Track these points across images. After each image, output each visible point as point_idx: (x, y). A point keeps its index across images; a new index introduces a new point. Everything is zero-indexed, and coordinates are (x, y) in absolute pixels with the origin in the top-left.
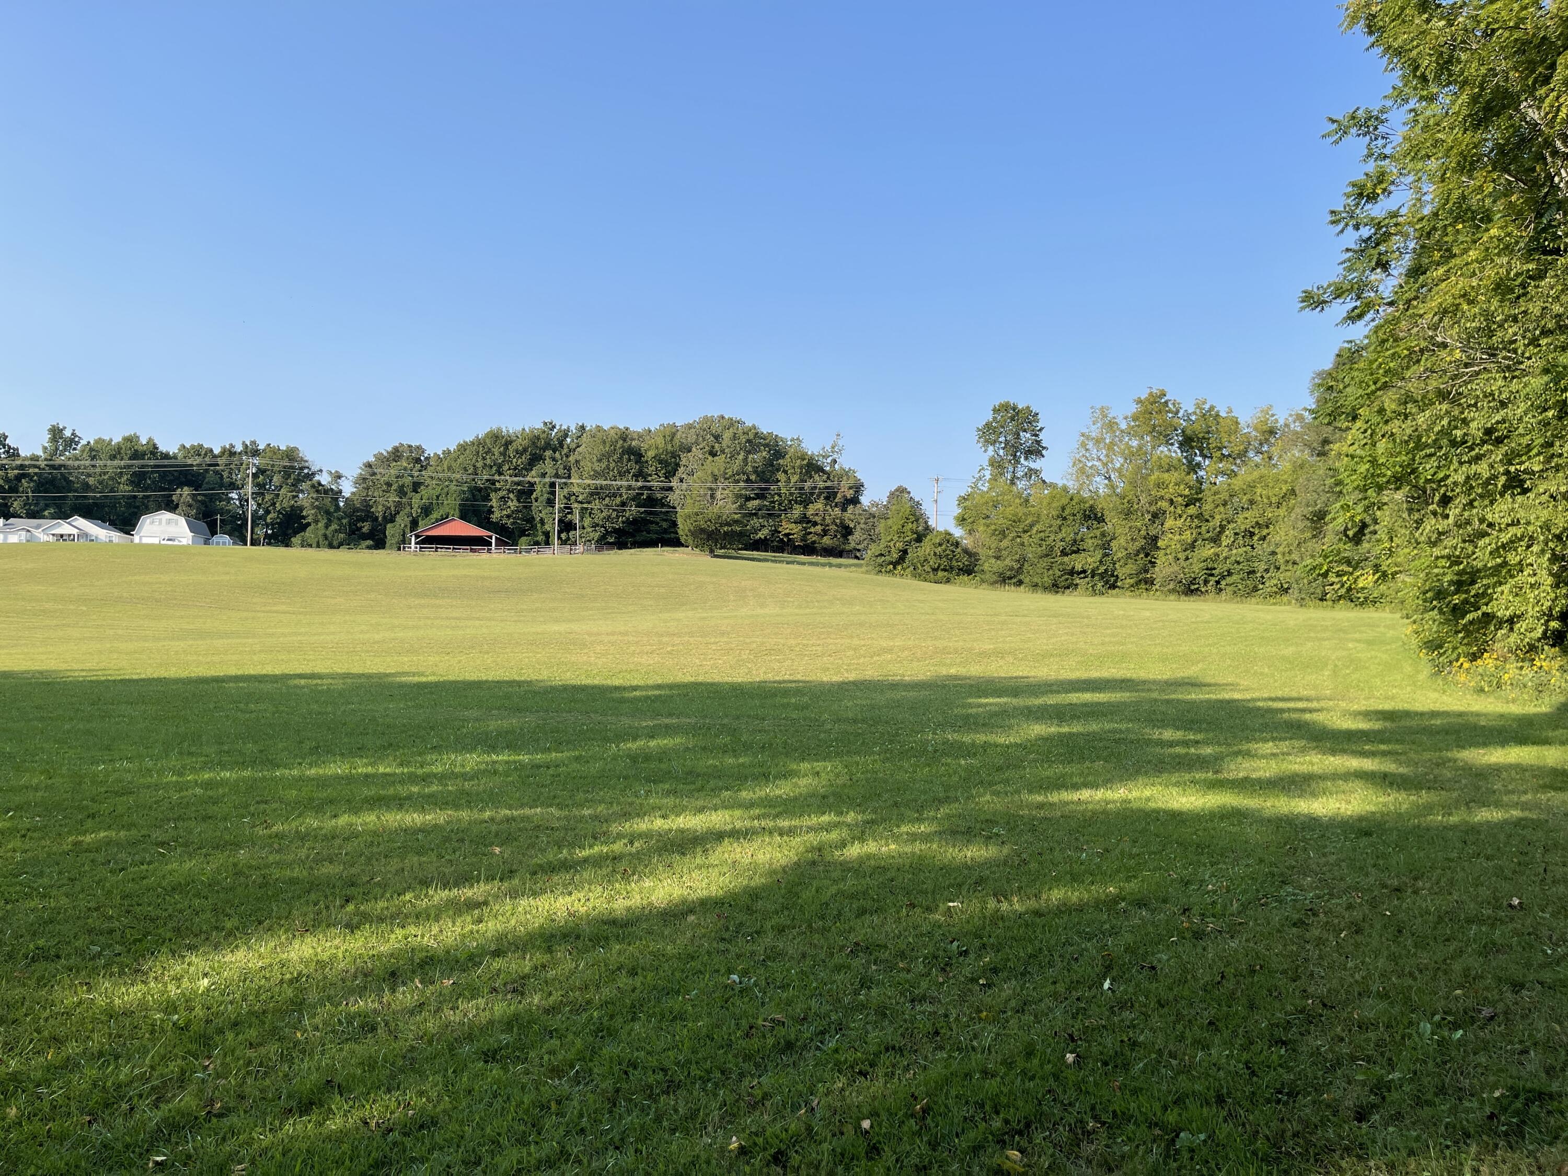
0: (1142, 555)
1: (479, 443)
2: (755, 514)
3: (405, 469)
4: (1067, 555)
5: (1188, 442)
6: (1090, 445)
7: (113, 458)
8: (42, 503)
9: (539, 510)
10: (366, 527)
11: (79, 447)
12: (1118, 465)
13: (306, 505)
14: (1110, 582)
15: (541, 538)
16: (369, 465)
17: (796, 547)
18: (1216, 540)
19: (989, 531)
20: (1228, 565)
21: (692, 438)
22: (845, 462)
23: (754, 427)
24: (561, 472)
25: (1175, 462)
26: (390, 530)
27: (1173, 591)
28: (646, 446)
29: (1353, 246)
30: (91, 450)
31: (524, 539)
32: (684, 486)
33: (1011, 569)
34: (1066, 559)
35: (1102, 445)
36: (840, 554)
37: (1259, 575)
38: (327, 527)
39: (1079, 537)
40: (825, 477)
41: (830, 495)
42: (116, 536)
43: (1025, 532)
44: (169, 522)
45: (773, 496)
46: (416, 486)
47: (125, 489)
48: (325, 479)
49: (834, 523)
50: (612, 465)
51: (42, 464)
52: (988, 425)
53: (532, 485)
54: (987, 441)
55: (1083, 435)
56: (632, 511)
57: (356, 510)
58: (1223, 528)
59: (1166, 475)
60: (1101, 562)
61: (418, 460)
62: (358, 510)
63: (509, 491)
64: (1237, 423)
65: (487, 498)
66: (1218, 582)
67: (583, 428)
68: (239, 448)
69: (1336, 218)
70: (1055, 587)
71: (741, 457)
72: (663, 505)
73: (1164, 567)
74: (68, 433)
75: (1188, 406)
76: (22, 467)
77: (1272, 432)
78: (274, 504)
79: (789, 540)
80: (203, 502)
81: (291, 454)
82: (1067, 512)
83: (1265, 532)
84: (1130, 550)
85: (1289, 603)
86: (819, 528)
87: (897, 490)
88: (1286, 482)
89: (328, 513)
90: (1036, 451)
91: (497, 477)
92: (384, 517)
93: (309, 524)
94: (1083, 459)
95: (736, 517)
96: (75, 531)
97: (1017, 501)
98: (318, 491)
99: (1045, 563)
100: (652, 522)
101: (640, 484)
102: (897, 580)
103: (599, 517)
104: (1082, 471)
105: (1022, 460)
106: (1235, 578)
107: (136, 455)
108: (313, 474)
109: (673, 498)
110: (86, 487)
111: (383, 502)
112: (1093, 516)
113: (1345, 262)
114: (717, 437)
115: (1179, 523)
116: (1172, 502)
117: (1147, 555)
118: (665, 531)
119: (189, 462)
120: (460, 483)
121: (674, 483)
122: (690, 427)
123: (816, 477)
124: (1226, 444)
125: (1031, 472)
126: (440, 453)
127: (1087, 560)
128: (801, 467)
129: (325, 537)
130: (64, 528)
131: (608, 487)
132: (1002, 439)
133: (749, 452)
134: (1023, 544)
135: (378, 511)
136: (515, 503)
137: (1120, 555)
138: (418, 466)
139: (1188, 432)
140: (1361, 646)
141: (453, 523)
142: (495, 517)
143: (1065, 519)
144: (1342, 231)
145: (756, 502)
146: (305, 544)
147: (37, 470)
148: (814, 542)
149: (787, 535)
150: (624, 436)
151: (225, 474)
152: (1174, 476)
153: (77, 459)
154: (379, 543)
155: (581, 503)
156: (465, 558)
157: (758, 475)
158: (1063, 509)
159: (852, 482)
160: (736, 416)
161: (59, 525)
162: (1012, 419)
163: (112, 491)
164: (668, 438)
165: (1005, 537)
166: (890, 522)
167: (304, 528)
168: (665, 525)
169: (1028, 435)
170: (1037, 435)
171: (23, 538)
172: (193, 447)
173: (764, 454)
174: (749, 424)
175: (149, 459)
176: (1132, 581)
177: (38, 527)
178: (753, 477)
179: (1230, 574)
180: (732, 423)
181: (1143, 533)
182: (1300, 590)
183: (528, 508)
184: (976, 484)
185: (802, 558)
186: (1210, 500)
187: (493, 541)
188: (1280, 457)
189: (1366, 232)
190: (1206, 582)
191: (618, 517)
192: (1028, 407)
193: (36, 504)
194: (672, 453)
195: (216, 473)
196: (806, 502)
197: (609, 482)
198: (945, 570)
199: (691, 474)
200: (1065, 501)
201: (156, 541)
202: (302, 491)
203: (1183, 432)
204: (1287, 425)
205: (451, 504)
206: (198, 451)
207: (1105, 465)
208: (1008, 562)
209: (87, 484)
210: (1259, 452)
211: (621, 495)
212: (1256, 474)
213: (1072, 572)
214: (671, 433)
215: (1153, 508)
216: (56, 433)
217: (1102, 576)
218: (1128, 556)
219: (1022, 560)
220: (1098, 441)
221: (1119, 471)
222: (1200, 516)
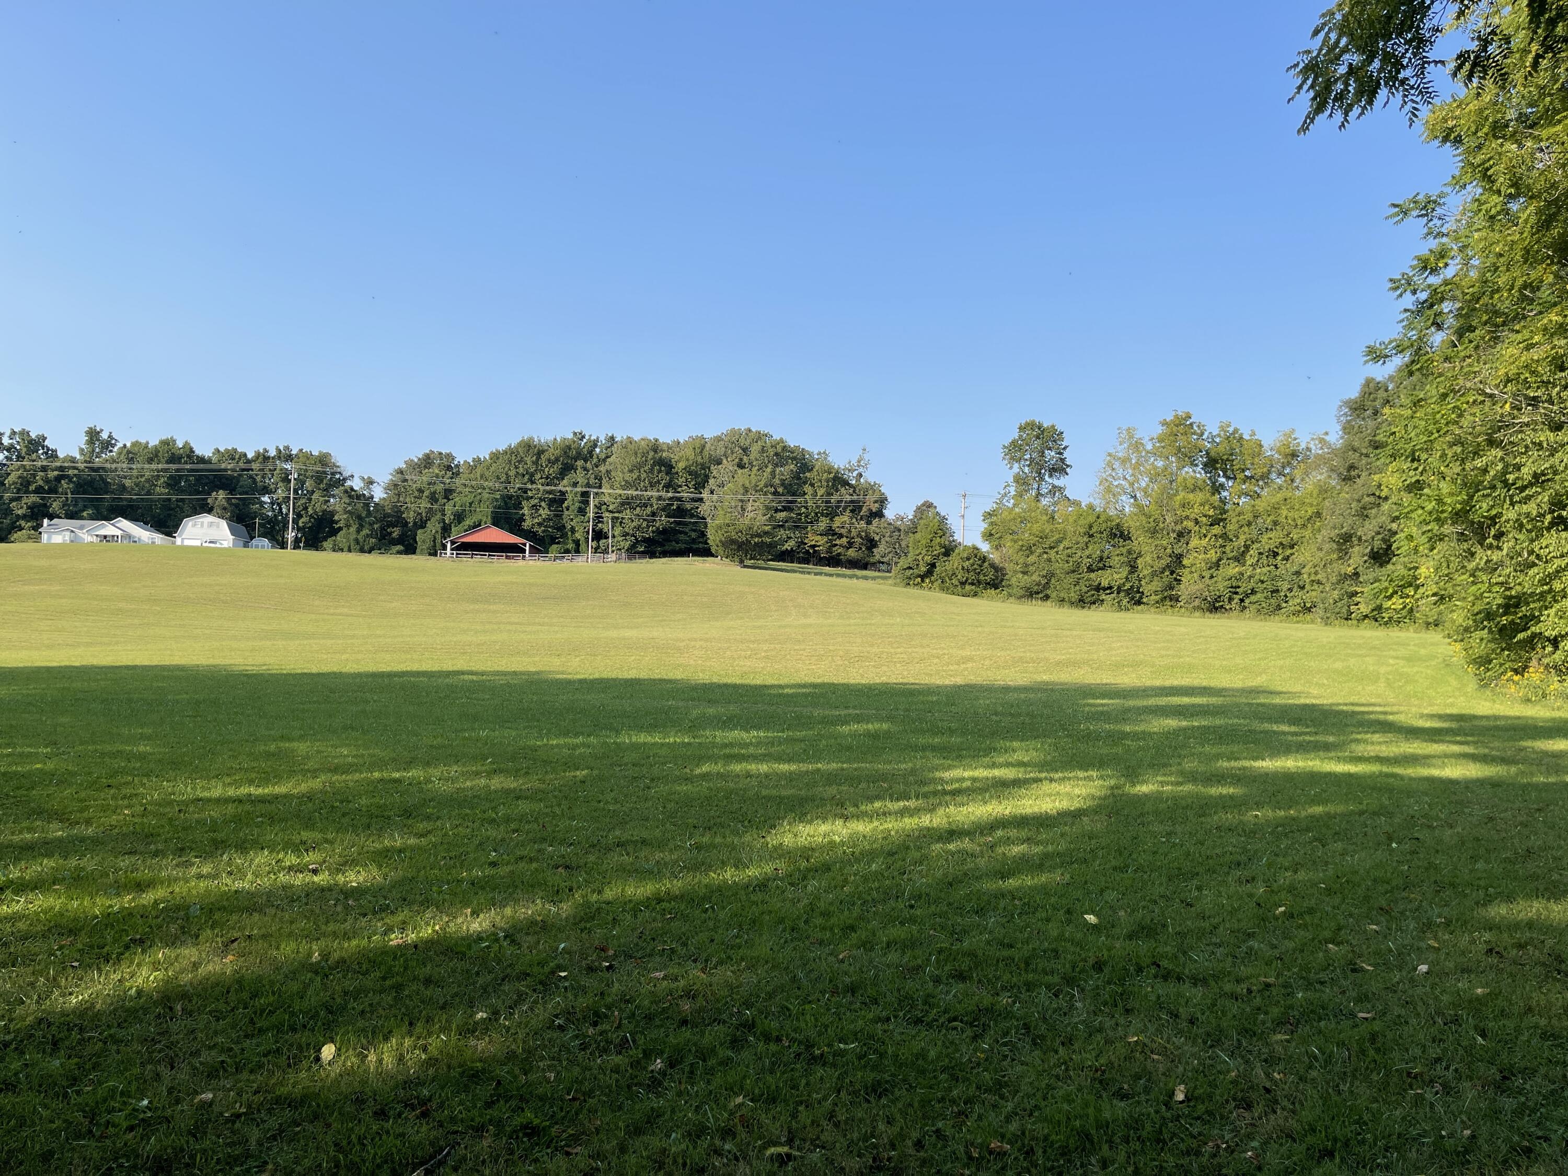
0: (1167, 573)
1: (511, 452)
2: (782, 526)
3: (437, 476)
4: (1093, 571)
5: (1212, 463)
6: (1117, 465)
7: (150, 461)
8: (81, 504)
9: (570, 517)
10: (396, 532)
11: (115, 449)
12: (1143, 484)
13: (337, 508)
14: (1136, 598)
15: (571, 546)
16: (400, 472)
17: (821, 559)
18: (1239, 559)
19: (1017, 547)
20: (1252, 584)
21: (720, 451)
22: (870, 477)
23: (782, 441)
24: (592, 481)
25: (1200, 483)
26: (420, 535)
27: (1198, 608)
28: (677, 458)
29: (1411, 307)
30: (129, 452)
31: (554, 547)
32: (715, 497)
33: (1038, 584)
34: (1092, 575)
35: (1128, 465)
36: (865, 567)
37: (1282, 594)
38: (358, 531)
39: (1105, 555)
40: (851, 491)
41: (855, 508)
42: (158, 538)
43: (1051, 548)
44: (211, 524)
45: (799, 508)
46: (448, 493)
47: (161, 491)
48: (357, 484)
49: (859, 535)
50: (644, 475)
51: (81, 466)
52: (1013, 443)
53: (563, 493)
54: (1012, 459)
55: (1110, 455)
56: (663, 521)
57: (386, 515)
58: (1247, 547)
59: (1191, 496)
60: (1127, 578)
61: (449, 468)
62: (389, 515)
63: (541, 500)
64: (1261, 446)
65: (518, 506)
66: (1242, 600)
67: (612, 438)
68: (272, 453)
69: (1395, 285)
70: (1081, 602)
71: (769, 470)
72: (692, 516)
73: (1189, 585)
74: (104, 436)
75: (1212, 428)
76: (61, 469)
77: (1294, 455)
78: (306, 508)
79: (815, 551)
80: (237, 506)
81: (323, 459)
82: (1094, 530)
83: (1289, 552)
84: (1156, 568)
85: (1313, 622)
86: (844, 541)
87: (923, 505)
88: (1311, 505)
89: (359, 518)
90: (1060, 468)
91: (529, 486)
92: (415, 523)
93: (340, 529)
94: (1110, 479)
95: (767, 528)
96: (119, 533)
97: (1045, 518)
98: (350, 497)
99: (1071, 578)
100: (681, 532)
101: (670, 495)
102: (926, 593)
103: (630, 526)
104: (1108, 490)
105: (1047, 477)
106: (1259, 596)
107: (174, 458)
108: (345, 480)
109: (704, 509)
110: (123, 488)
111: (413, 510)
112: (1119, 534)
113: (1403, 321)
114: (745, 450)
115: (1204, 542)
116: (1197, 522)
117: (1172, 573)
118: (694, 541)
119: (223, 466)
120: (492, 491)
121: (705, 495)
122: (719, 439)
123: (843, 490)
124: (1249, 466)
125: (1055, 490)
126: (470, 460)
127: (1114, 576)
128: (828, 481)
129: (357, 541)
130: (108, 529)
131: (637, 497)
132: (1027, 457)
133: (777, 465)
134: (1049, 560)
135: (410, 517)
136: (547, 511)
137: (1146, 572)
138: (449, 474)
139: (1213, 454)
140: (1402, 663)
141: (488, 530)
142: (527, 525)
143: (1091, 536)
144: (1401, 295)
145: (783, 515)
146: (337, 549)
147: (76, 472)
148: (839, 554)
149: (813, 546)
150: (655, 447)
151: (258, 479)
152: (1199, 497)
153: (114, 461)
154: (410, 549)
155: (611, 512)
156: (500, 564)
157: (785, 488)
158: (1091, 527)
159: (876, 497)
160: (764, 429)
161: (103, 526)
162: (1038, 437)
163: (148, 493)
164: (698, 451)
165: (1032, 553)
166: (918, 536)
167: (334, 532)
168: (694, 535)
169: (1053, 453)
170: (1061, 454)
171: (67, 538)
172: (227, 451)
173: (792, 467)
174: (777, 437)
175: (186, 463)
176: (1158, 598)
177: (81, 528)
178: (780, 490)
179: (1253, 592)
180: (760, 436)
181: (1169, 551)
182: (1326, 610)
183: (559, 516)
184: (1001, 500)
185: (827, 569)
186: (1234, 520)
187: (527, 548)
188: (1303, 480)
189: (1423, 296)
190: (1230, 600)
191: (648, 527)
192: (1053, 426)
193: (75, 505)
194: (702, 464)
195: (251, 477)
196: (832, 515)
197: (639, 493)
198: (972, 584)
199: (722, 485)
200: (1091, 519)
201: (197, 543)
202: (334, 496)
203: (1208, 453)
204: (1309, 449)
205: (484, 512)
206: (232, 455)
207: (1132, 484)
208: (1035, 577)
209: (124, 485)
210: (1280, 474)
211: (652, 506)
212: (1280, 496)
213: (1098, 588)
214: (700, 446)
215: (1179, 528)
216: (93, 435)
217: (1128, 592)
218: (1154, 574)
219: (1050, 575)
220: (1124, 461)
221: (1145, 491)
222: (1225, 536)
